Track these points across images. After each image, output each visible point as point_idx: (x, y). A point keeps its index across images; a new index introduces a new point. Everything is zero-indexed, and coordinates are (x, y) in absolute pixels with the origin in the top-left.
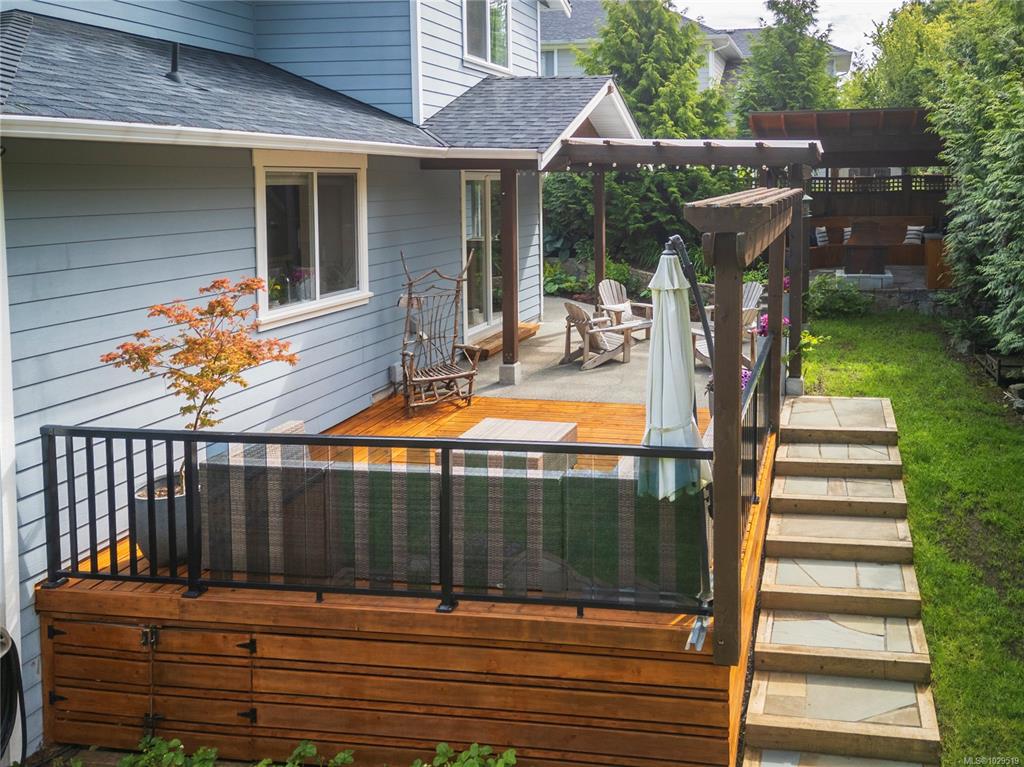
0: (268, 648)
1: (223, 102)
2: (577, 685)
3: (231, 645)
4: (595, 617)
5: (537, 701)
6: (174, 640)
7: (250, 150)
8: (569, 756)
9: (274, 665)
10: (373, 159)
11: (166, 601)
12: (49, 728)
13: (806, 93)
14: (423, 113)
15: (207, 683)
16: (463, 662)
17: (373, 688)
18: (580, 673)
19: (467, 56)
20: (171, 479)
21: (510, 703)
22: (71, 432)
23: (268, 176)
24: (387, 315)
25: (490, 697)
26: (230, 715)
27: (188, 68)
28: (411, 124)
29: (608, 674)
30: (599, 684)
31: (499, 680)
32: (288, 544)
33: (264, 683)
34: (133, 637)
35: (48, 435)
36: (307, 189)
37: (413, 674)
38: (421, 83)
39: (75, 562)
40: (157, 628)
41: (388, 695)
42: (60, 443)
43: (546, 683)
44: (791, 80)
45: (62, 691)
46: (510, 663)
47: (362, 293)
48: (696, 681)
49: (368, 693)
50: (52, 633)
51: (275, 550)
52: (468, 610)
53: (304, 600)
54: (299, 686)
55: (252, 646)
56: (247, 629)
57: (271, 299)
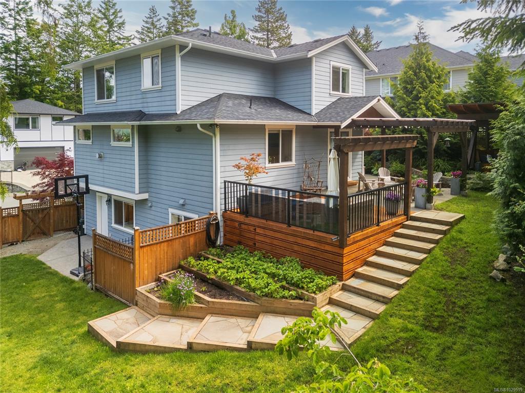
0: (258, 230)
1: (260, 113)
2: (313, 248)
3: (252, 229)
4: (316, 233)
5: (305, 250)
6: (243, 226)
7: (265, 125)
8: (311, 264)
9: (259, 234)
10: (297, 126)
11: (242, 218)
12: (224, 242)
13: (491, 93)
14: (314, 112)
15: (248, 236)
16: (291, 239)
17: (276, 242)
18: (313, 246)
19: (332, 92)
20: (243, 196)
21: (299, 250)
22: (229, 182)
23: (269, 131)
24: (301, 170)
25: (296, 248)
26: (251, 244)
27: (255, 104)
28: (311, 115)
29: (319, 247)
30: (317, 249)
31: (298, 244)
32: (262, 211)
33: (257, 238)
34: (237, 224)
35: (225, 182)
36: (278, 134)
37: (282, 240)
38: (314, 102)
39: (228, 208)
40: (241, 223)
41: (278, 244)
42: (227, 183)
43: (307, 246)
44: (484, 88)
45: (226, 234)
46: (300, 241)
47: (293, 163)
48: (336, 251)
49: (275, 243)
50: (225, 222)
51: (260, 212)
52: (293, 228)
53: (264, 221)
54: (263, 240)
55: (255, 229)
56: (254, 226)
57: (269, 162)
